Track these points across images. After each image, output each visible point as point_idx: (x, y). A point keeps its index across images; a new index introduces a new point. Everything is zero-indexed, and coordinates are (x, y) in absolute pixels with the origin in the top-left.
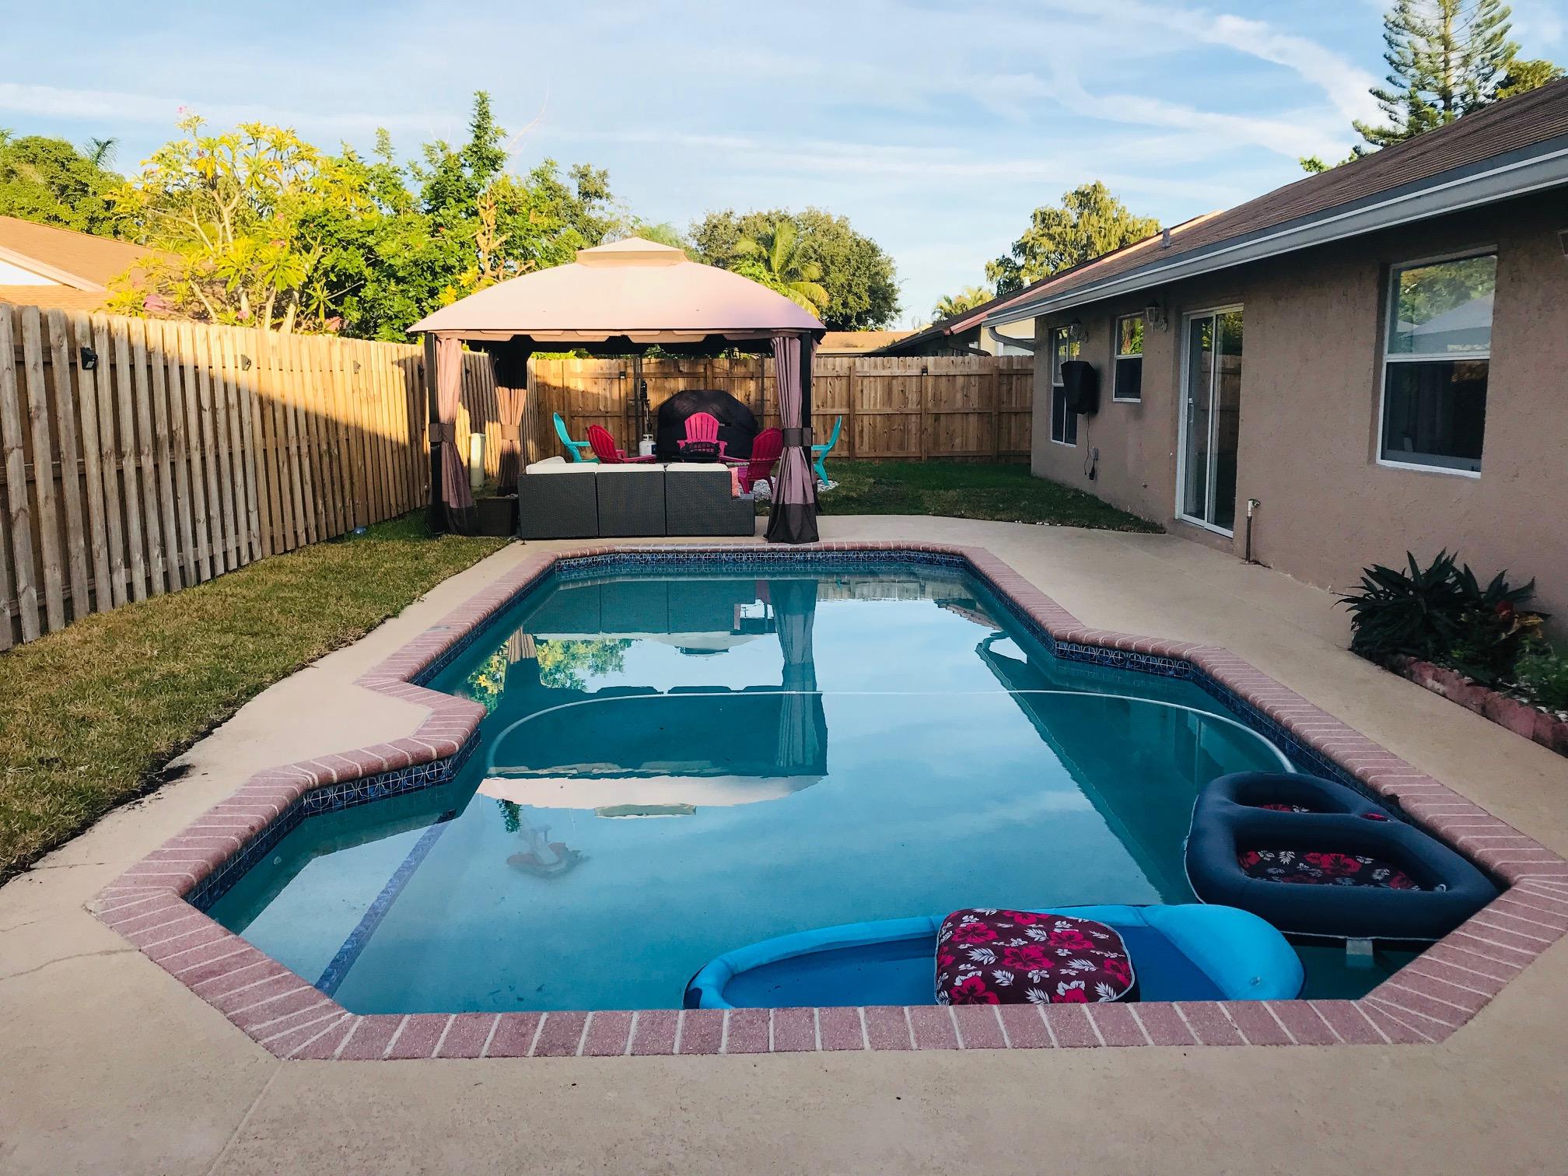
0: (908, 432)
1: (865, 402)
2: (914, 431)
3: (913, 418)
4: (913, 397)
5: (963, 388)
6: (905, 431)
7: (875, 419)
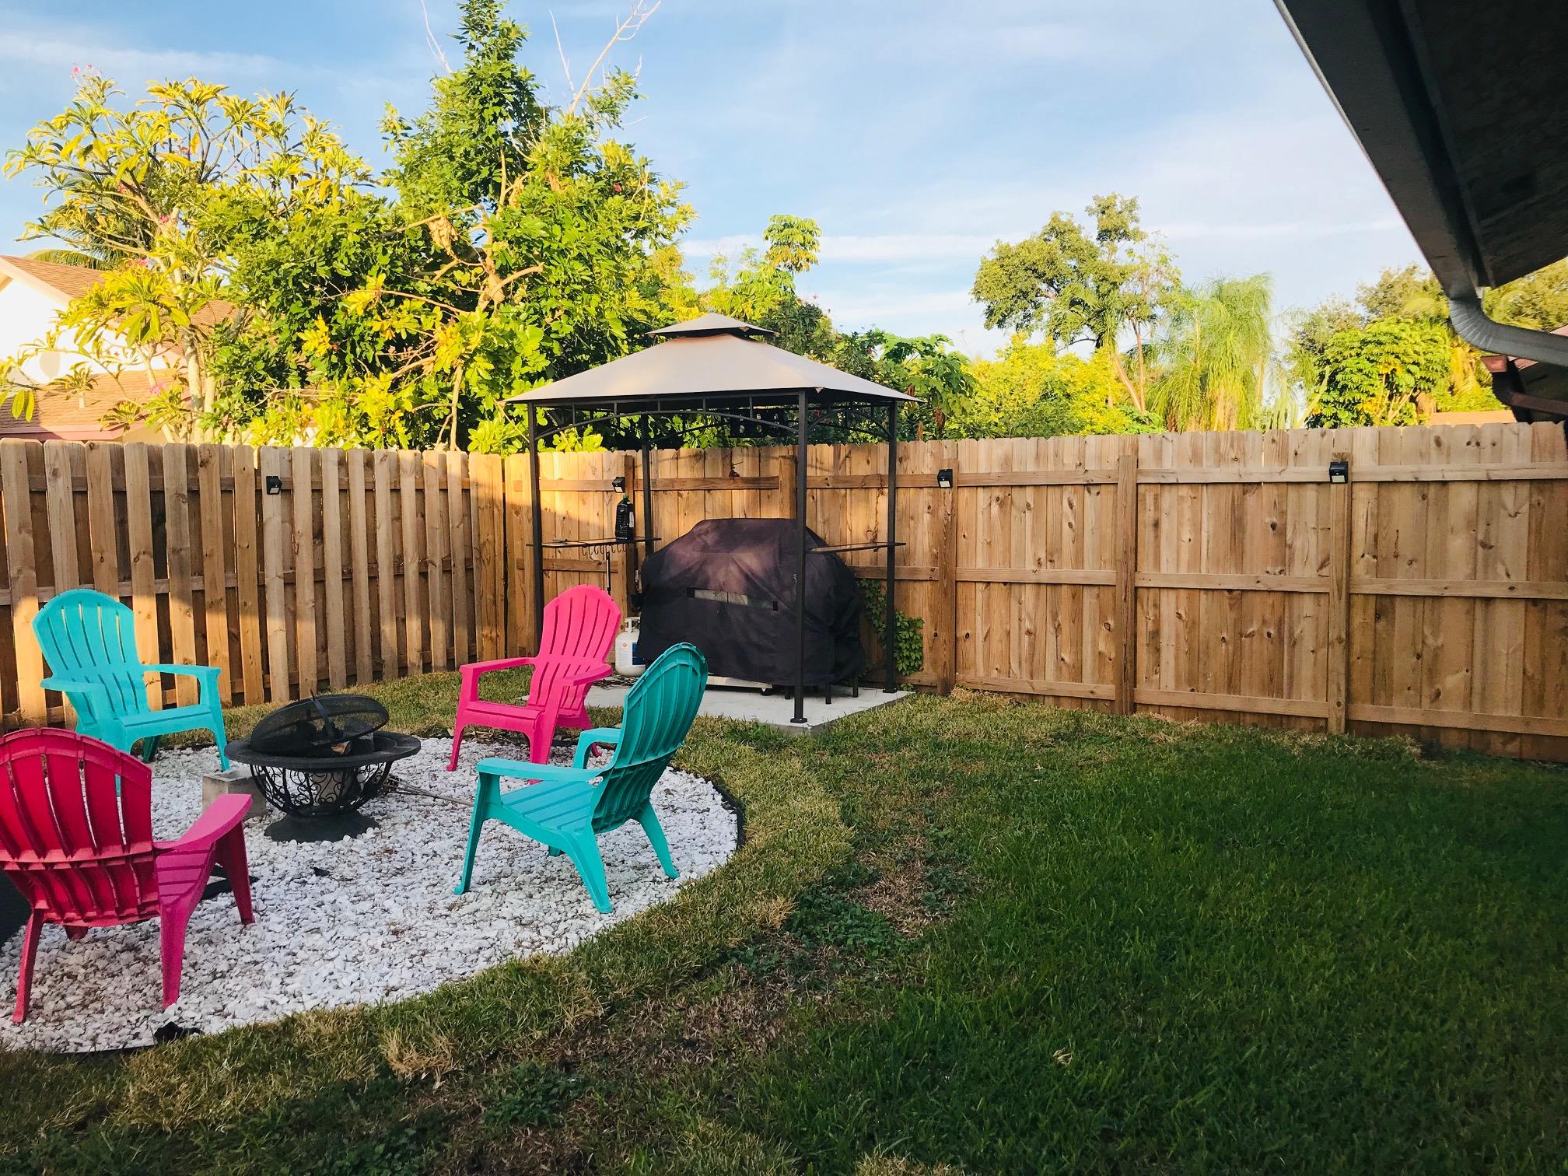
0: (1294, 644)
1: (1166, 554)
2: (1308, 643)
3: (1307, 606)
4: (1307, 544)
5: (1472, 524)
6: (1282, 639)
7: (1192, 606)
